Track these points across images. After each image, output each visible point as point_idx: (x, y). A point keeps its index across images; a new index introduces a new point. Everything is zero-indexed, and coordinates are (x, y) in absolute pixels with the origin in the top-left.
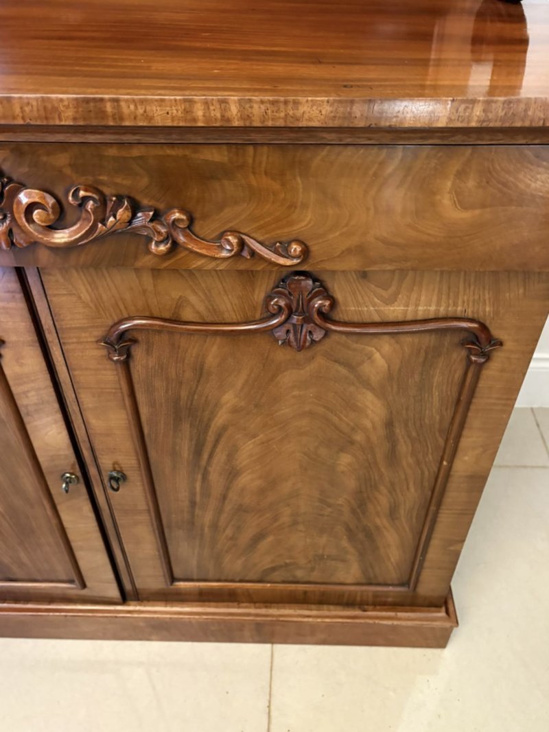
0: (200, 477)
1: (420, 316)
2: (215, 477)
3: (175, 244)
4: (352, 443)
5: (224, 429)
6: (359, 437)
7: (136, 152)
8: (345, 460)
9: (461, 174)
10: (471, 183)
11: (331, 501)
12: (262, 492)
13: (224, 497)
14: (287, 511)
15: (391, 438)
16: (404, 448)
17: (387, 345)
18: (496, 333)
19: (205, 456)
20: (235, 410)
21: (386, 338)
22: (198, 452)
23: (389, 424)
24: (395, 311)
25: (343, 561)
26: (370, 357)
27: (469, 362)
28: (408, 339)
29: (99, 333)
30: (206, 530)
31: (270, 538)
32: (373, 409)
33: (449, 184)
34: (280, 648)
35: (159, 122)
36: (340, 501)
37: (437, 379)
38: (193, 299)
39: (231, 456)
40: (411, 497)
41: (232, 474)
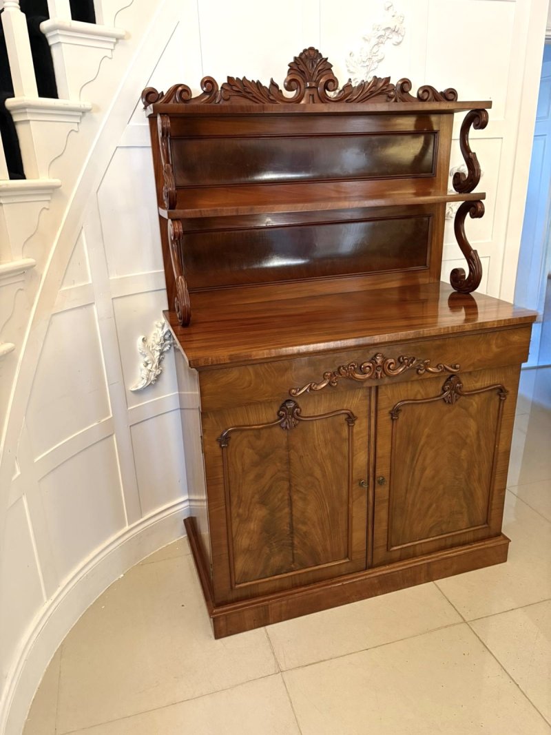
0: (411, 473)
1: (486, 386)
2: (417, 474)
3: (427, 370)
4: (466, 444)
5: (423, 446)
6: (468, 441)
7: (419, 344)
8: (464, 453)
9: (497, 339)
10: (499, 341)
11: (458, 477)
12: (433, 478)
13: (419, 483)
14: (441, 487)
15: (478, 438)
16: (483, 443)
17: (477, 398)
18: (507, 388)
19: (415, 462)
20: (428, 436)
21: (476, 396)
22: (412, 460)
23: (478, 433)
24: (478, 385)
25: (462, 513)
26: (472, 404)
27: (500, 400)
28: (482, 395)
29: (390, 409)
30: (410, 506)
31: (434, 506)
32: (473, 425)
33: (494, 342)
34: (436, 582)
35: (433, 334)
36: (461, 476)
37: (491, 410)
38: (421, 390)
39: (424, 459)
40: (486, 467)
41: (423, 470)
